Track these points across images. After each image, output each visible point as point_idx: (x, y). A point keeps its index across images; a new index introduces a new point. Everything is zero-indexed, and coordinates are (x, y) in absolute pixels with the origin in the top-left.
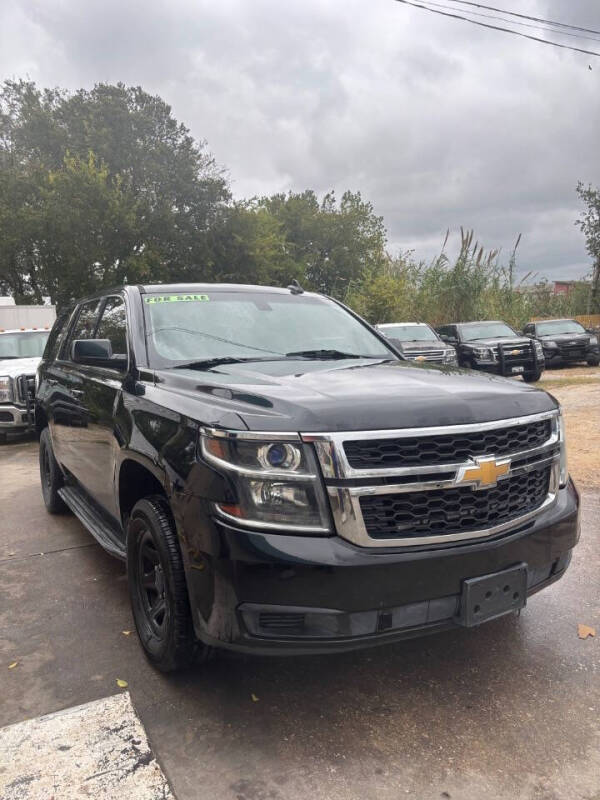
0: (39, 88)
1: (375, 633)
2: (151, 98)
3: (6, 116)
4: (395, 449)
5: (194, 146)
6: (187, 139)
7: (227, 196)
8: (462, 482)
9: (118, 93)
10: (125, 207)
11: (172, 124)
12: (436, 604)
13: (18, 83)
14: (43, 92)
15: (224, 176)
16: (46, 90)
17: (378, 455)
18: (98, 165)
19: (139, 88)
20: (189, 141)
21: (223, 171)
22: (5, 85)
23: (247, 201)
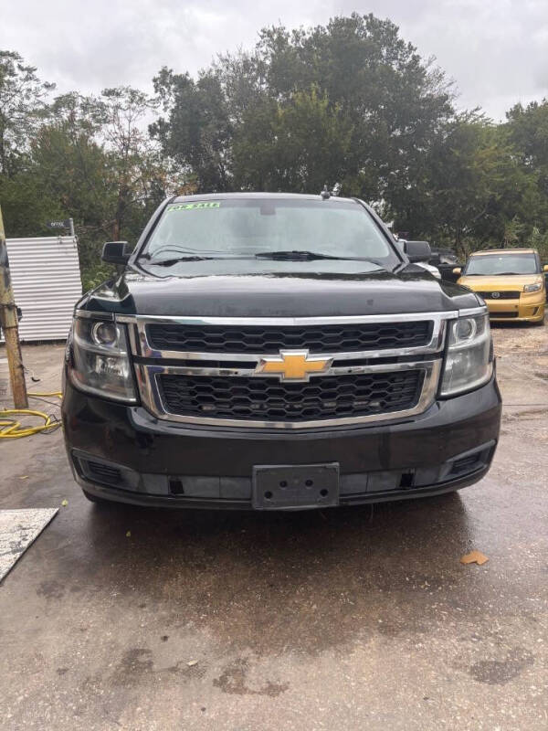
0: (289, 30)
1: (169, 496)
2: (380, 22)
3: (261, 62)
4: (201, 335)
5: (422, 63)
6: (414, 57)
7: (449, 111)
8: (260, 373)
9: (352, 23)
10: (341, 134)
11: (401, 44)
12: (226, 482)
13: (272, 30)
14: (291, 33)
15: (450, 91)
16: (294, 31)
17: (183, 339)
18: (320, 97)
19: (371, 15)
20: (416, 59)
21: (450, 84)
22: (262, 34)
23: (469, 112)
